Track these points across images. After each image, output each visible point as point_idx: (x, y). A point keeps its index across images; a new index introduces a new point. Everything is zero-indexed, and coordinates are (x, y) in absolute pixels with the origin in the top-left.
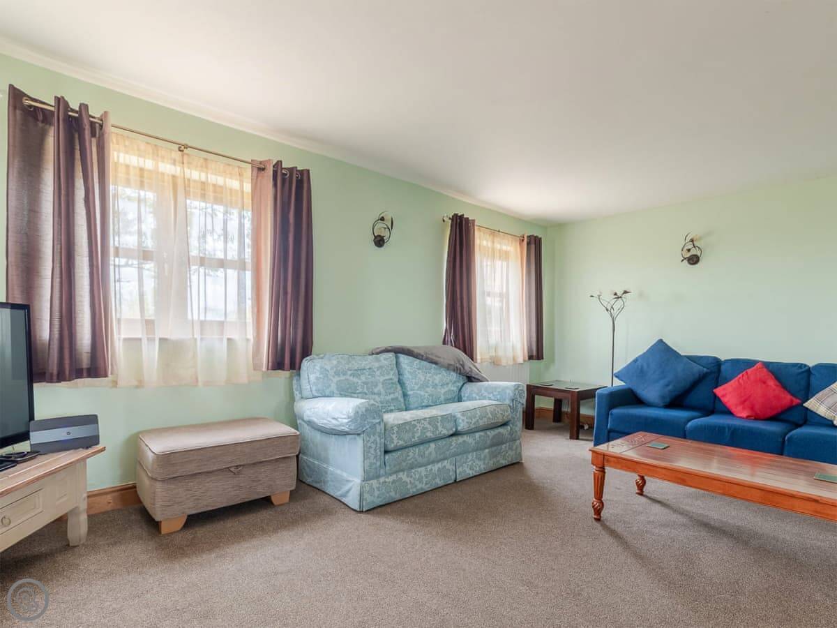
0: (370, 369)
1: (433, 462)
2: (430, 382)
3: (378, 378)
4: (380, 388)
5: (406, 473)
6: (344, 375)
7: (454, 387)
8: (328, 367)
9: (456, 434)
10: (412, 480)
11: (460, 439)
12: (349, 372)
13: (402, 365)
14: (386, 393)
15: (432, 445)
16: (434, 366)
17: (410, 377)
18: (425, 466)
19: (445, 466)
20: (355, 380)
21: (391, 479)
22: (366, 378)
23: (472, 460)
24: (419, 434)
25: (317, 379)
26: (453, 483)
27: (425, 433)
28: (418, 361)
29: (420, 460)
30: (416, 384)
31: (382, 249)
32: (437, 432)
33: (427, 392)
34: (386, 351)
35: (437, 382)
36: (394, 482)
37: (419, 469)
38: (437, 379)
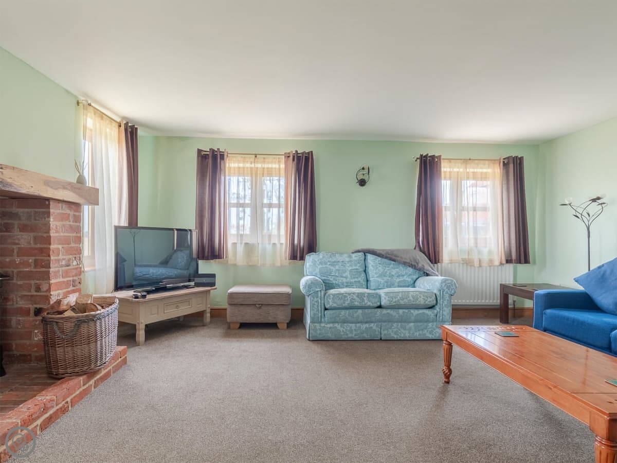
0: (342, 262)
1: (361, 322)
2: (388, 273)
3: (347, 268)
4: (347, 274)
5: (340, 324)
6: (326, 264)
7: (409, 278)
8: (316, 260)
9: (380, 307)
10: (344, 330)
11: (385, 311)
12: (329, 263)
13: (368, 260)
14: (351, 277)
15: (360, 311)
16: (393, 262)
17: (372, 269)
18: (355, 323)
19: (371, 327)
20: (332, 268)
21: (329, 326)
22: (339, 267)
23: (397, 328)
24: (349, 302)
25: (310, 266)
26: (379, 340)
27: (353, 302)
28: (380, 259)
29: (350, 318)
30: (376, 273)
31: (364, 187)
32: (363, 303)
33: (383, 280)
34: (359, 251)
35: (393, 273)
36: (330, 328)
37: (350, 325)
38: (394, 272)
